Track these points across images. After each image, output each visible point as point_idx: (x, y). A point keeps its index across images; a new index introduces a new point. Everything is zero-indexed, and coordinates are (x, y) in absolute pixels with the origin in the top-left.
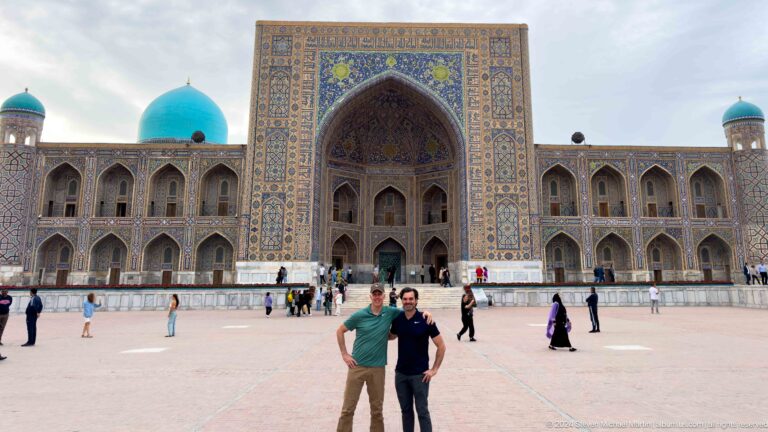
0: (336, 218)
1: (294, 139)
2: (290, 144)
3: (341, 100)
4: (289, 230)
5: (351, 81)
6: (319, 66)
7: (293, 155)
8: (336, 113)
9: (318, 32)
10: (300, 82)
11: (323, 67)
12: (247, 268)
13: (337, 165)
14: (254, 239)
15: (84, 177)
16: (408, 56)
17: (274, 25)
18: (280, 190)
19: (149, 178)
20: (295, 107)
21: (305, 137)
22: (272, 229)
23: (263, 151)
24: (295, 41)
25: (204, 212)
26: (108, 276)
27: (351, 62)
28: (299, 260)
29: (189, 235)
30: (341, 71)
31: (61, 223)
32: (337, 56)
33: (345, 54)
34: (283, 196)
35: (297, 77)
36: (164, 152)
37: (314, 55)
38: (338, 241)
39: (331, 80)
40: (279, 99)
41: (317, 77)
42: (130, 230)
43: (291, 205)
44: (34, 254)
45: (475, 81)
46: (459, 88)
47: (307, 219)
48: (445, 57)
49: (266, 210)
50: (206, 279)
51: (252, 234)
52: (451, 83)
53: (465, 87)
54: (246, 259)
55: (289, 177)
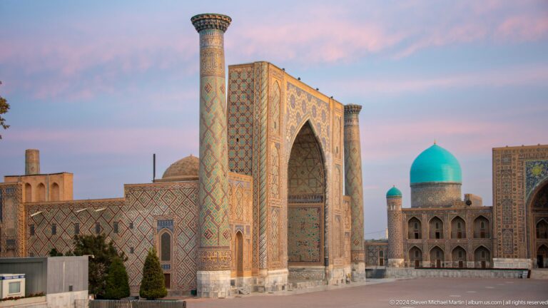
0: (538, 237)
1: (515, 205)
2: (513, 206)
3: (538, 185)
4: (516, 245)
5: (542, 175)
6: (525, 169)
7: (515, 212)
8: (535, 190)
9: (524, 152)
10: (516, 177)
11: (528, 169)
12: (497, 261)
13: (537, 211)
14: (500, 249)
15: (423, 223)
17: (502, 149)
18: (510, 227)
19: (450, 223)
20: (515, 189)
21: (520, 203)
22: (508, 245)
23: (501, 210)
24: (513, 157)
25: (475, 237)
26: (436, 263)
27: (542, 165)
28: (522, 258)
29: (470, 246)
30: (537, 171)
31: (416, 242)
32: (535, 163)
33: (538, 162)
34: (512, 230)
35: (514, 175)
36: (455, 211)
37: (523, 163)
38: (540, 248)
39: (532, 175)
40: (506, 185)
41: (525, 174)
42: (444, 245)
43: (516, 234)
44: (408, 254)
47: (524, 240)
49: (505, 236)
50: (478, 265)
51: (499, 247)
54: (497, 257)
55: (514, 222)
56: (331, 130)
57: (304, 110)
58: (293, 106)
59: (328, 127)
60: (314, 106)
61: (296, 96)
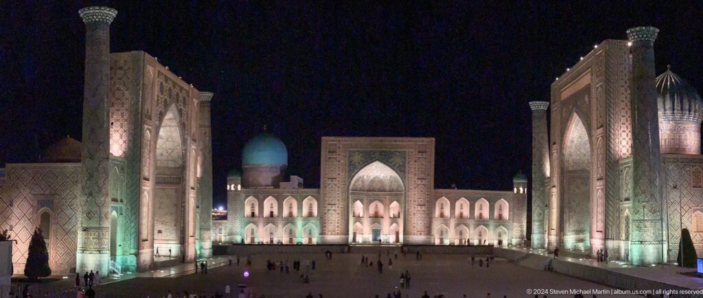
1: (339, 188)
2: (337, 189)
3: (357, 171)
4: (338, 223)
5: (361, 163)
6: (348, 156)
7: (339, 194)
9: (347, 142)
10: (340, 164)
11: (350, 157)
12: (323, 237)
13: (354, 194)
14: (325, 226)
16: (384, 152)
18: (334, 208)
20: (339, 175)
21: (343, 187)
22: (331, 223)
23: (327, 192)
24: (338, 146)
26: (269, 240)
27: (361, 154)
30: (356, 159)
31: (253, 220)
32: (356, 152)
33: (358, 151)
34: (335, 210)
35: (339, 161)
36: (288, 192)
37: (346, 152)
39: (352, 163)
40: (333, 171)
41: (347, 162)
42: (277, 223)
43: (338, 214)
44: (245, 231)
45: (411, 163)
46: (404, 166)
47: (344, 219)
48: (399, 152)
49: (329, 215)
50: (306, 241)
52: (401, 163)
53: (407, 165)
54: (322, 234)
55: (337, 203)
56: (189, 115)
57: (170, 96)
58: (162, 92)
59: (187, 112)
60: (177, 93)
61: (164, 83)
